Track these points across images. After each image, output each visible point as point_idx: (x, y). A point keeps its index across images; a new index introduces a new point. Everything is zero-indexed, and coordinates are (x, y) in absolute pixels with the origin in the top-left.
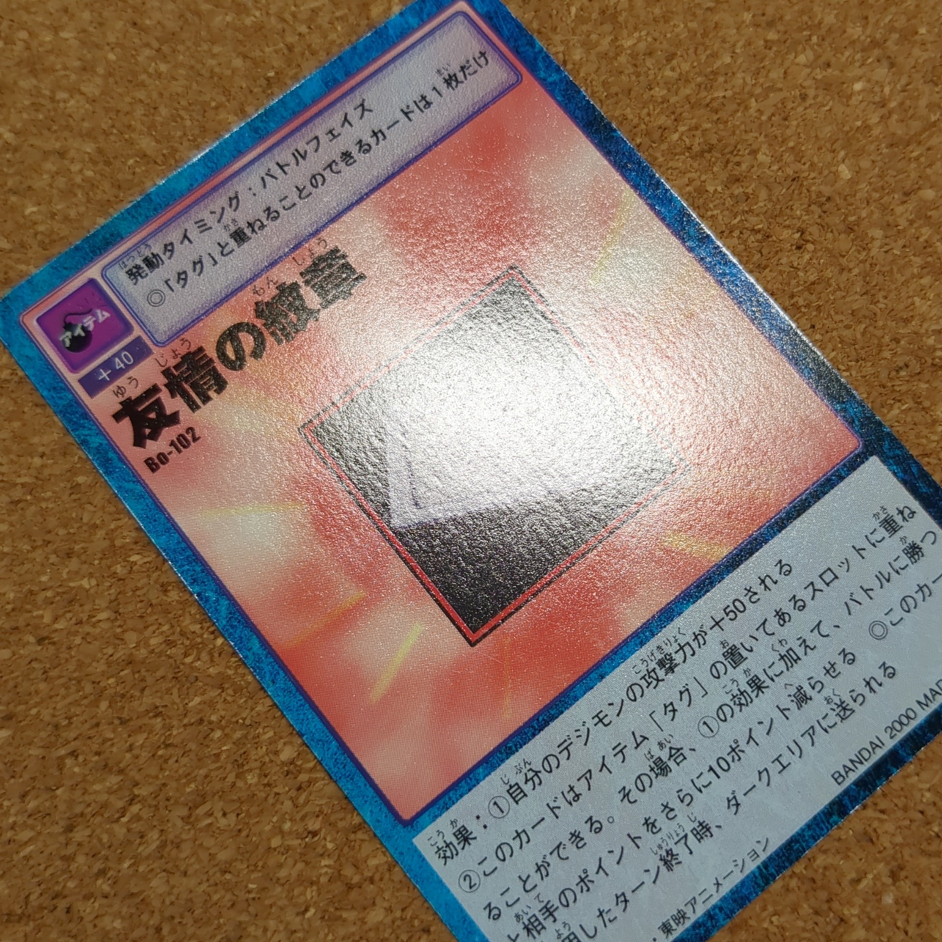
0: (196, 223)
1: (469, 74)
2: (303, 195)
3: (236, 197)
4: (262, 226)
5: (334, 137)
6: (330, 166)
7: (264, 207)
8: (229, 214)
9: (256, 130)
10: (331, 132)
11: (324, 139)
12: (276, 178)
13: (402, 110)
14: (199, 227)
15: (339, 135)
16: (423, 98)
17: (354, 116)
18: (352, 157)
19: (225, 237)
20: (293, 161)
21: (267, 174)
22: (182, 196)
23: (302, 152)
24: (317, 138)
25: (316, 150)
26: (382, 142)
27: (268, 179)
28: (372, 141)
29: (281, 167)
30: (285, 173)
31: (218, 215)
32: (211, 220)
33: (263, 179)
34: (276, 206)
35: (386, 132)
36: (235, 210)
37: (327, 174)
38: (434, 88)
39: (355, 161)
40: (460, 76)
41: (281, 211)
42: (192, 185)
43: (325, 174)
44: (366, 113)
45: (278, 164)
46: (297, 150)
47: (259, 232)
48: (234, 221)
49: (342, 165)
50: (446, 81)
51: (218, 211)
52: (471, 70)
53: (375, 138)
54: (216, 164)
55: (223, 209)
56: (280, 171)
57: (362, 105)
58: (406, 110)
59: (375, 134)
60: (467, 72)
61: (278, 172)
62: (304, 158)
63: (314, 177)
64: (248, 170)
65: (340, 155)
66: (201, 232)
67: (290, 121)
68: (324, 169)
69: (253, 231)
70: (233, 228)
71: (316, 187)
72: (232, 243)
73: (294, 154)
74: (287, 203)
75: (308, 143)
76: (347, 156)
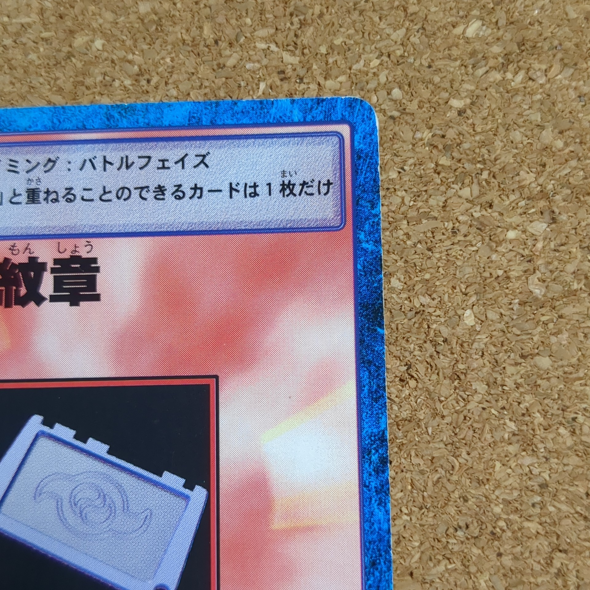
0: (11, 160)
1: (306, 192)
2: (104, 197)
3: (54, 162)
4: (56, 200)
5: (164, 167)
6: (142, 188)
7: (68, 186)
8: (39, 172)
9: (109, 117)
10: (163, 161)
11: (155, 163)
12: (94, 168)
13: (231, 184)
14: (11, 165)
15: (168, 168)
16: (255, 186)
17: (192, 160)
18: (163, 194)
19: (22, 189)
20: (117, 165)
21: (90, 160)
22: (17, 131)
23: (130, 162)
24: (149, 158)
25: (141, 168)
26: (195, 198)
27: (88, 164)
28: (189, 193)
29: (105, 162)
30: (105, 170)
31: (30, 166)
32: (22, 166)
33: (85, 161)
34: (78, 192)
35: (205, 192)
36: (46, 172)
37: (135, 194)
38: (269, 185)
39: (163, 199)
40: (297, 190)
41: (78, 198)
42: (30, 127)
43: (133, 191)
44: (202, 165)
45: (105, 157)
46: (127, 157)
47: (50, 202)
48: (39, 180)
49: (150, 196)
50: (283, 184)
51: (34, 163)
52: (309, 190)
53: (193, 191)
54: (60, 122)
55: (38, 163)
56: (101, 165)
57: (204, 156)
58: (234, 186)
59: (195, 188)
60: (305, 189)
61: (99, 164)
62: (128, 167)
63: (123, 188)
64: (79, 146)
65: (156, 186)
66: (9, 171)
67: (139, 129)
68: (136, 189)
69: (46, 199)
70: (33, 186)
71: (119, 198)
72: (23, 198)
73: (122, 158)
74: (87, 195)
75: (139, 157)
76: (161, 190)
